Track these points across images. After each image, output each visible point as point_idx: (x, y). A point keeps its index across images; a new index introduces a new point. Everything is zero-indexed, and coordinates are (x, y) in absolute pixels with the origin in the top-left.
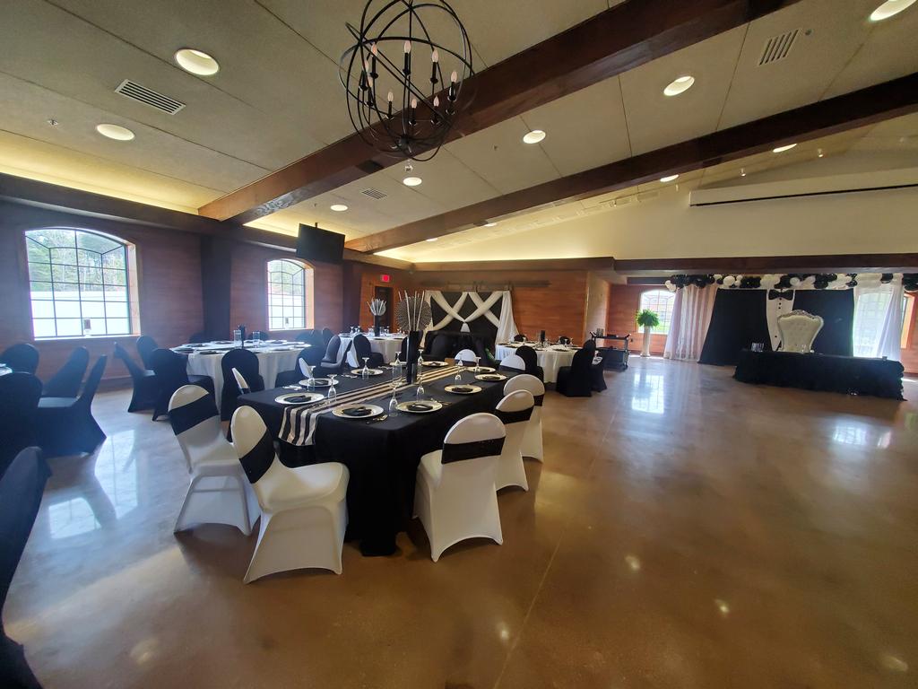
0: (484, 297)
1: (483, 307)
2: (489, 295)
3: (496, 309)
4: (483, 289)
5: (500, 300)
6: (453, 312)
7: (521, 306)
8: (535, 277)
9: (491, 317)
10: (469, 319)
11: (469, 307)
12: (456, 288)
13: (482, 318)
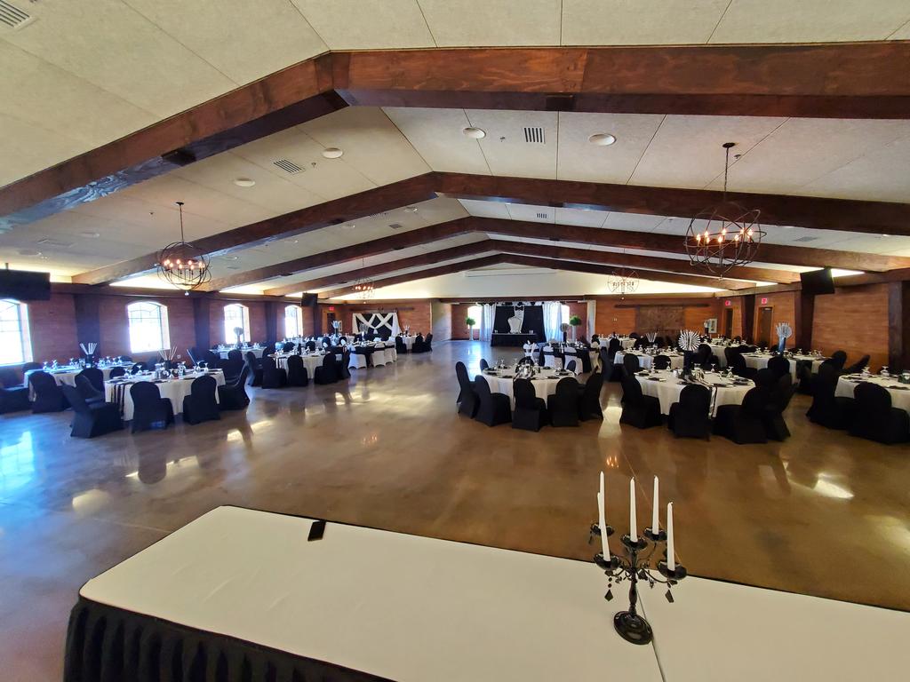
0: (384, 316)
1: (384, 321)
2: (386, 315)
3: (390, 322)
4: (383, 312)
5: (392, 317)
6: (369, 324)
7: (403, 320)
8: (407, 306)
9: (388, 326)
10: (378, 327)
11: (377, 321)
12: (369, 312)
13: (384, 326)
